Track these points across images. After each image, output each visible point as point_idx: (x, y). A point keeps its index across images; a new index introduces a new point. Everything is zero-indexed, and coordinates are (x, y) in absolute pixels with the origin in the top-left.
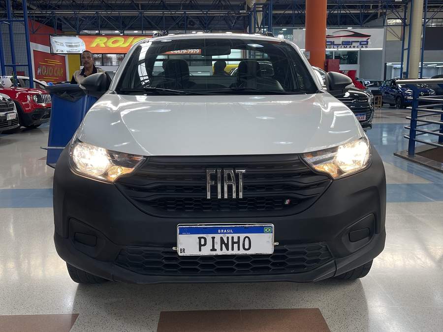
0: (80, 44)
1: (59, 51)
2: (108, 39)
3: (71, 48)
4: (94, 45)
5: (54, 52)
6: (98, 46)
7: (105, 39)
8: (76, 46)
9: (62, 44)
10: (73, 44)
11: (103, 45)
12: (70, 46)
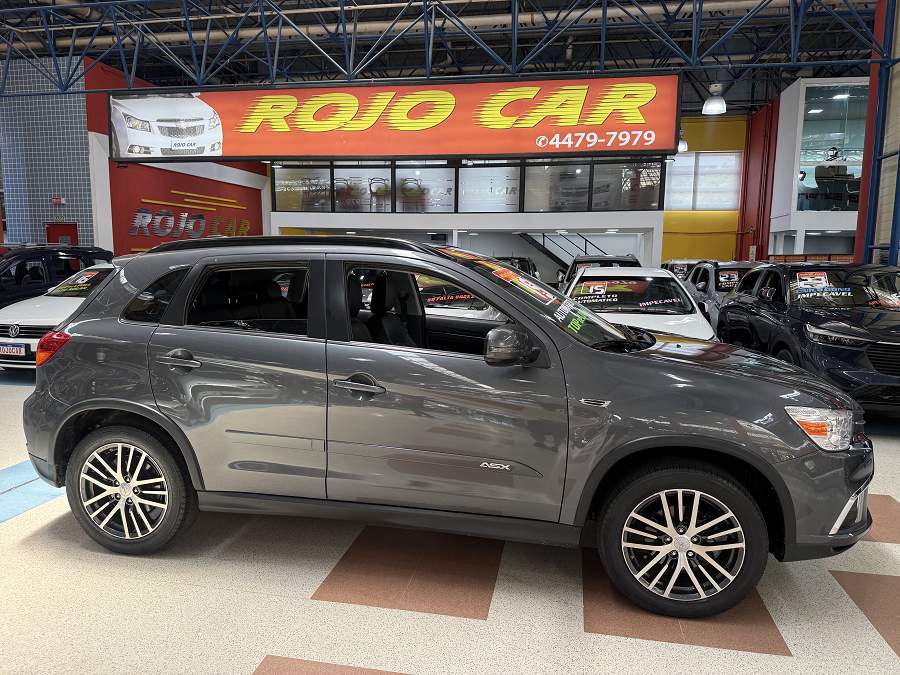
0: (205, 123)
1: (137, 149)
2: (301, 101)
3: (175, 140)
4: (251, 125)
5: (122, 156)
6: (265, 126)
7: (288, 103)
8: (192, 131)
9: (146, 126)
10: (183, 125)
11: (282, 126)
12: (173, 132)
